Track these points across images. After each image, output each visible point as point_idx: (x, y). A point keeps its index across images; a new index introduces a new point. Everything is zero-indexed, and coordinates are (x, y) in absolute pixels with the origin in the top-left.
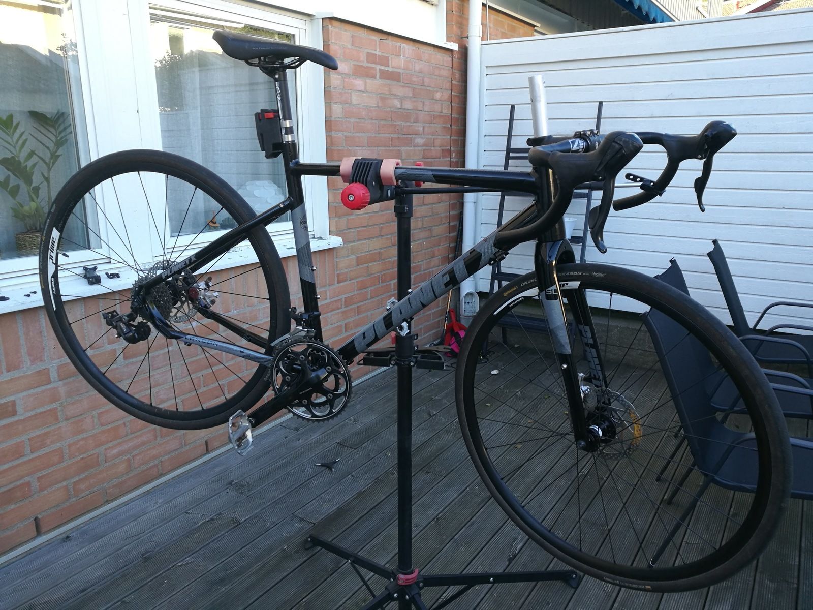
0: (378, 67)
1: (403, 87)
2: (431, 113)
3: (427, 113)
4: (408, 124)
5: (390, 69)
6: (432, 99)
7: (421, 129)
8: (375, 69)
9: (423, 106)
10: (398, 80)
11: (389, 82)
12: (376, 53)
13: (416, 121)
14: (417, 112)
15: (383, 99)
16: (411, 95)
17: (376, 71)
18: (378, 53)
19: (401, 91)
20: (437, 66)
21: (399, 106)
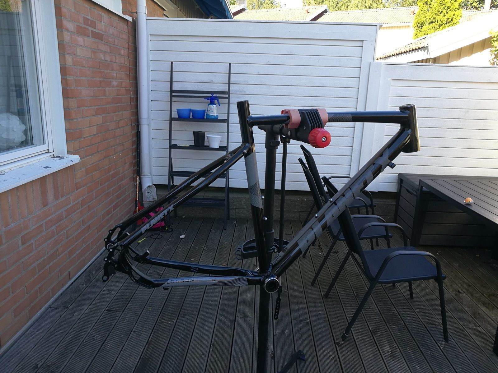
0: (91, 29)
1: (105, 44)
2: (120, 64)
3: (117, 64)
4: (108, 71)
5: (97, 31)
6: (120, 54)
7: (115, 75)
8: (88, 29)
9: (115, 59)
10: (102, 40)
11: (97, 40)
12: (88, 17)
13: (112, 70)
14: (113, 63)
15: (94, 52)
16: (109, 51)
17: (89, 31)
18: (89, 18)
19: (104, 48)
20: (121, 31)
21: (103, 58)
